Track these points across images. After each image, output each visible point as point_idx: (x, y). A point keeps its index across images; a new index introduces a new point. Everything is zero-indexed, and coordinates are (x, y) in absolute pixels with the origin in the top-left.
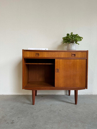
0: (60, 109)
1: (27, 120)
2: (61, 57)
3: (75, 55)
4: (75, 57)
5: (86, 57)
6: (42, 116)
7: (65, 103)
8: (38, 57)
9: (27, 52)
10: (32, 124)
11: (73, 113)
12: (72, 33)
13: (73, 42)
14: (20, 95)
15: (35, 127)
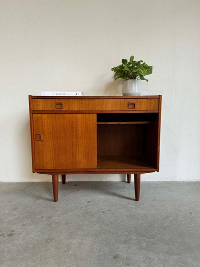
0: (103, 210)
1: (37, 230)
2: (107, 110)
3: (134, 104)
4: (135, 109)
5: (157, 109)
6: (68, 223)
7: (116, 198)
8: (61, 110)
9: (38, 100)
10: (46, 236)
11: (127, 216)
12: (132, 58)
13: (133, 77)
14: (33, 183)
15: (51, 241)
